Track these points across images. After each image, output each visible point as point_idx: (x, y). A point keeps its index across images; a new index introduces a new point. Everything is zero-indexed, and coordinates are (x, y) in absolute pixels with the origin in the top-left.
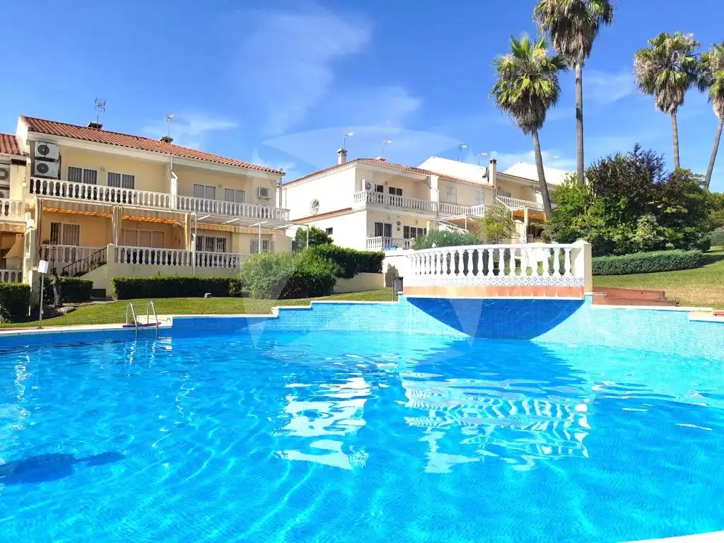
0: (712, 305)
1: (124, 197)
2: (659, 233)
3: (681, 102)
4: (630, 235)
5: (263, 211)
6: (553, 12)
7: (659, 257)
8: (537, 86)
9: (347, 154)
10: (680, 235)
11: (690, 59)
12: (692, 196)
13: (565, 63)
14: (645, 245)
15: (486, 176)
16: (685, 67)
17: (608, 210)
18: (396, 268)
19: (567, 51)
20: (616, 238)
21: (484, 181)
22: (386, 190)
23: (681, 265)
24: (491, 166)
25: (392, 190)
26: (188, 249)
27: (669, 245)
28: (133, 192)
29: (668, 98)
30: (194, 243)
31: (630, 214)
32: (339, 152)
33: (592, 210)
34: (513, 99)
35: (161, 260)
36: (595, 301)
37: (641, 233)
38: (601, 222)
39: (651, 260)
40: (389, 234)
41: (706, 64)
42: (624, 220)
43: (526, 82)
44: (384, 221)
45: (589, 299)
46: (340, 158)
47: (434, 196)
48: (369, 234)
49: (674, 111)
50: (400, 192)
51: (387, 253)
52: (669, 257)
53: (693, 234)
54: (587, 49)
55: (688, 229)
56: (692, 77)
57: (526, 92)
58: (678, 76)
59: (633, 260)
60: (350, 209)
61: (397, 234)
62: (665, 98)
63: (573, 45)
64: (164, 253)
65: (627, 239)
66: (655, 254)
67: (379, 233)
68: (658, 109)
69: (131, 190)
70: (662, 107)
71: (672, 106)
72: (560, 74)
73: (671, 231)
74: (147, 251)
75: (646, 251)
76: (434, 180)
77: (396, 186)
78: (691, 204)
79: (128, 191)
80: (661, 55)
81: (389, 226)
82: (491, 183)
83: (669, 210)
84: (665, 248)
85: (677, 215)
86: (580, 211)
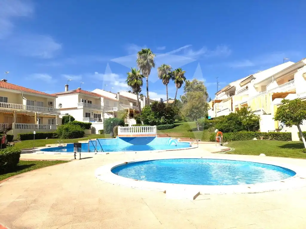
0: (175, 137)
1: (4, 105)
2: (165, 120)
3: (168, 82)
4: (160, 121)
5: (51, 110)
6: (142, 63)
7: (165, 126)
8: (138, 81)
9: (69, 86)
10: (169, 121)
11: (170, 72)
12: (171, 112)
13: (144, 76)
14: (163, 123)
15: (116, 97)
16: (169, 74)
17: (155, 115)
18: (95, 127)
19: (145, 73)
20: (157, 121)
21: (116, 99)
22: (87, 101)
23: (170, 128)
24: (118, 94)
25: (89, 102)
26: (36, 124)
27: (167, 123)
28: (7, 103)
29: (166, 81)
30: (38, 122)
31: (160, 116)
32: (66, 86)
33: (151, 114)
34: (132, 84)
35: (25, 127)
36: (158, 137)
37: (162, 120)
38: (154, 117)
39: (163, 126)
40: (89, 116)
41: (174, 74)
42: (158, 117)
43: (136, 80)
44: (88, 112)
45: (157, 137)
46: (66, 88)
47: (102, 104)
48: (84, 117)
49: (167, 85)
50: (91, 102)
51: (92, 123)
52: (167, 126)
53: (172, 121)
54: (149, 74)
55: (171, 120)
56: (171, 76)
57: (136, 84)
58: (168, 76)
59: (161, 127)
60: (77, 108)
61: (92, 116)
62: (165, 82)
63: (146, 72)
64: (26, 125)
65: (159, 122)
66: (165, 125)
67: (86, 116)
68: (163, 84)
69: (6, 103)
70: (164, 84)
71: (166, 84)
72: (143, 79)
73: (168, 120)
74: (21, 125)
75: (163, 124)
76: (102, 99)
77: (90, 100)
78: (171, 114)
79: (5, 103)
80: (164, 70)
81: (89, 114)
82: (118, 99)
83: (167, 115)
84: (167, 124)
85: (169, 116)
86: (148, 115)
